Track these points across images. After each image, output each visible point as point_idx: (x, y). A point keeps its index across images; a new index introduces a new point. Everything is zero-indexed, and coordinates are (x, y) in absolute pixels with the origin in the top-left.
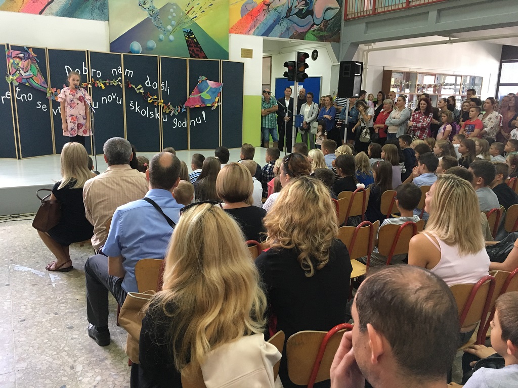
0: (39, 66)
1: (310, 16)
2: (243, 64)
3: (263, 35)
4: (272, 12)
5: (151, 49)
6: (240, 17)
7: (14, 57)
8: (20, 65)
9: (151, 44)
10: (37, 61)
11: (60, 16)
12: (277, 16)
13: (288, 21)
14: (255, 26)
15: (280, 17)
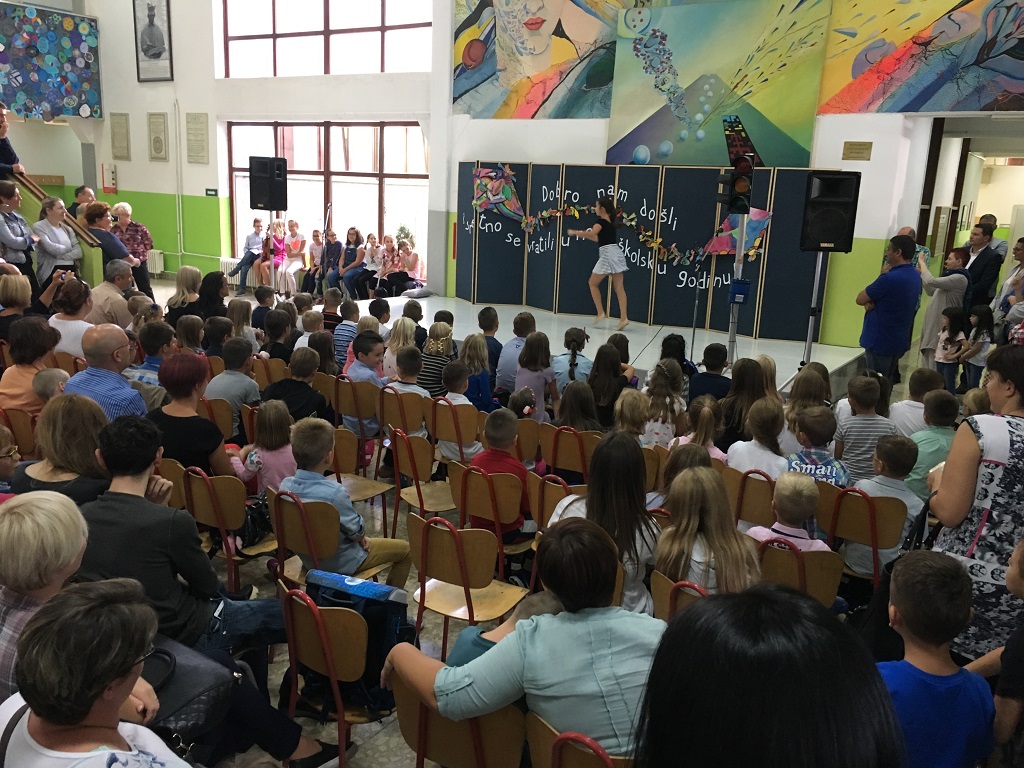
0: (516, 189)
4: (936, 57)
5: (665, 155)
6: (850, 79)
7: (482, 177)
8: (489, 187)
9: (667, 146)
10: (513, 181)
12: (948, 64)
13: (981, 70)
14: (884, 93)
15: (958, 66)
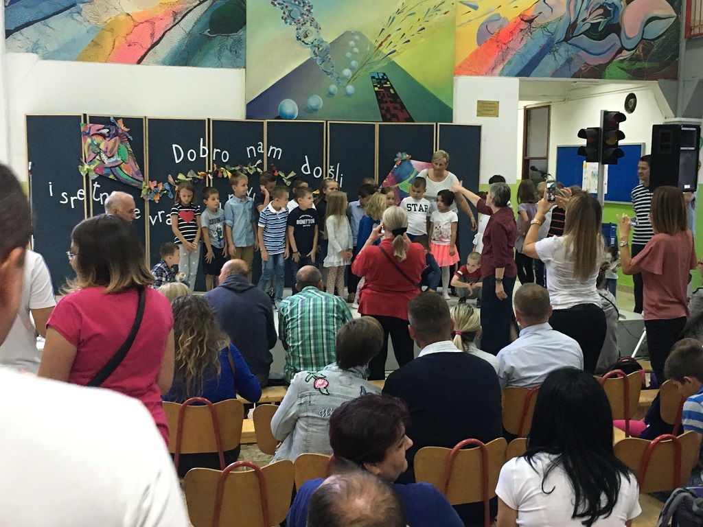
0: (131, 148)
1: (614, 36)
2: (479, 128)
3: (518, 75)
4: (538, 33)
5: (315, 110)
6: (475, 46)
7: (93, 135)
8: (102, 146)
9: (315, 101)
10: (129, 139)
11: (170, 65)
12: (546, 39)
13: (569, 46)
14: (503, 60)
15: (553, 41)
